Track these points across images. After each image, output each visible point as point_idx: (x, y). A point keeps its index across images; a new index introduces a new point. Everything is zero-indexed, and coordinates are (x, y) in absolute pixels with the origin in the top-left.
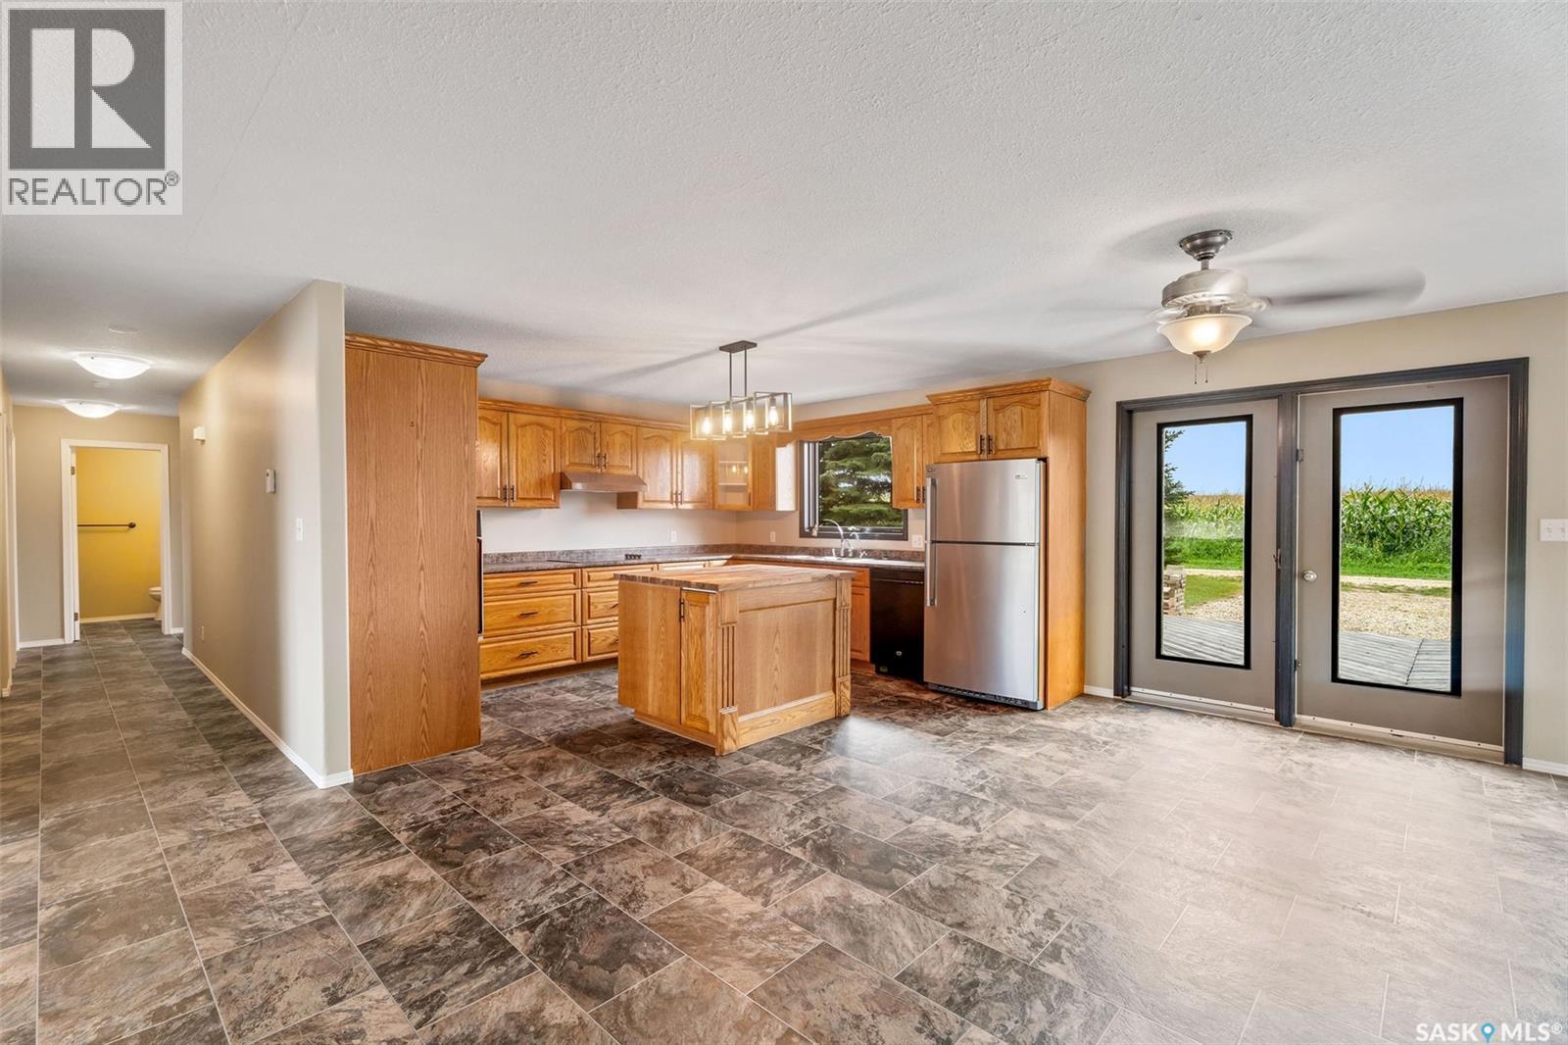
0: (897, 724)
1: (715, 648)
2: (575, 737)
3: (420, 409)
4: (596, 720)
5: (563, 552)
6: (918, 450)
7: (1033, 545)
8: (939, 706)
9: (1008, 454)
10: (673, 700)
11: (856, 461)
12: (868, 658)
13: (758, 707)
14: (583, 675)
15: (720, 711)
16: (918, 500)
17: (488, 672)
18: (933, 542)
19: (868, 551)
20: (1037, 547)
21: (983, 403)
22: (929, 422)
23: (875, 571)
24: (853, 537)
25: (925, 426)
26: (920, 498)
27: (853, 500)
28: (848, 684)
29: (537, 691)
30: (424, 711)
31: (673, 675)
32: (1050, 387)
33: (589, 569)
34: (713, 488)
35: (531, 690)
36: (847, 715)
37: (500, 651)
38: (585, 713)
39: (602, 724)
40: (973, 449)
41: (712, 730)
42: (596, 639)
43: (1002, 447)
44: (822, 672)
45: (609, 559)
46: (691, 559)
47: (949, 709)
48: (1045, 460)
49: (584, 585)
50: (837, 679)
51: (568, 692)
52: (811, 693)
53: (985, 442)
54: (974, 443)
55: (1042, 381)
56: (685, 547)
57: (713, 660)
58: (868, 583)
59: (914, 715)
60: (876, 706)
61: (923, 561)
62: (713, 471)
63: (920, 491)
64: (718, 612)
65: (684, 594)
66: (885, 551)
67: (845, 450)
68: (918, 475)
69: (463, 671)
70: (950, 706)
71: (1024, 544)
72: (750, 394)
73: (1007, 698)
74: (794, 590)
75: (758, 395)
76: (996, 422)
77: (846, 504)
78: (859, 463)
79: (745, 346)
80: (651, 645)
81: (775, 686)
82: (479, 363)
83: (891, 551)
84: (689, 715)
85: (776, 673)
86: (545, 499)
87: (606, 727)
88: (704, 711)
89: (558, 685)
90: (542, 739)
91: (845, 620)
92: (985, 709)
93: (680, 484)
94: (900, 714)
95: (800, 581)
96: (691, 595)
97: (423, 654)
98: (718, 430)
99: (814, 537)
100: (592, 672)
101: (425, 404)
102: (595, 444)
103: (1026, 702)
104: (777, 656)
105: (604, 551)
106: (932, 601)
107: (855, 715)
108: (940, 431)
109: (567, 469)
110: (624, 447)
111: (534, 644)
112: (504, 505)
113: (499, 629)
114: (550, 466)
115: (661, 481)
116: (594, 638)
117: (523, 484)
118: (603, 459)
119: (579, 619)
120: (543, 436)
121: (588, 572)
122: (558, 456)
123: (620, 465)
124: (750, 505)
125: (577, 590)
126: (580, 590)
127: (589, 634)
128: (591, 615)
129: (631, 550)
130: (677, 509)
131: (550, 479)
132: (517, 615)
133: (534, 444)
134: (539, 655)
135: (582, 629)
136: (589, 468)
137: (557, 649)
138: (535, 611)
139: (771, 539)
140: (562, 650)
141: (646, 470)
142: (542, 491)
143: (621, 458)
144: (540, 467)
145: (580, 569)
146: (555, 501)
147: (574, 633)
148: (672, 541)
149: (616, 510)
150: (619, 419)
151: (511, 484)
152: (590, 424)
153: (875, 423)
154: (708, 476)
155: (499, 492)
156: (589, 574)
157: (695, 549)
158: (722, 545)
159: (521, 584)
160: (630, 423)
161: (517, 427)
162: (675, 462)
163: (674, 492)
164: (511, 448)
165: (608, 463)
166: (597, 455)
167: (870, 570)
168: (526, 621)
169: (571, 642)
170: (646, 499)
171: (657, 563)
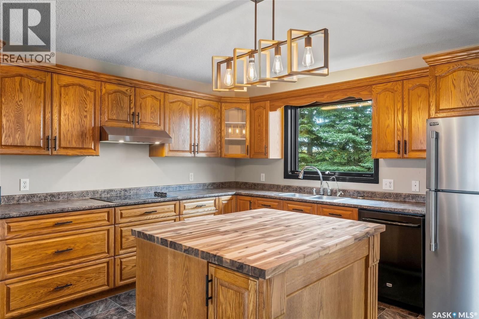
5: (105, 191)
6: (398, 110)
18: (436, 190)
24: (330, 180)
25: (406, 89)
33: (121, 208)
34: (220, 141)
42: (128, 266)
45: (142, 195)
49: (117, 222)
56: (200, 185)
62: (220, 129)
63: (401, 144)
66: (358, 192)
83: (364, 192)
86: (85, 148)
93: (197, 138)
99: (300, 179)
102: (130, 104)
109: (106, 124)
110: (154, 109)
111: (70, 276)
112: (47, 152)
113: (34, 267)
114: (91, 121)
115: (183, 136)
116: (126, 265)
117: (65, 135)
118: (137, 117)
119: (112, 251)
120: (84, 95)
121: (120, 210)
122: (98, 113)
123: (151, 122)
124: (248, 155)
125: (110, 226)
126: (113, 226)
127: (121, 262)
128: (123, 246)
129: (159, 188)
130: (195, 157)
131: (91, 132)
132: (52, 253)
133: (76, 101)
134: (74, 286)
135: (115, 259)
136: (125, 124)
137: (91, 279)
138: (70, 247)
139: (261, 179)
140: (96, 280)
141: (171, 127)
142: (83, 141)
143: (152, 117)
144: (82, 121)
145: (113, 209)
146: (95, 150)
147: (108, 263)
148: (190, 180)
149: (149, 157)
150: (151, 86)
151: (54, 135)
152: (127, 89)
153: (356, 90)
154: (217, 132)
155: (42, 142)
156: (122, 211)
157: (207, 185)
158: (225, 183)
159: (56, 224)
160: (159, 89)
161: (61, 87)
162: (194, 122)
163: (193, 144)
164: (55, 104)
165: (141, 120)
166: (131, 113)
167: (359, 210)
168: (61, 257)
169: (105, 270)
170: (171, 149)
171: (179, 200)
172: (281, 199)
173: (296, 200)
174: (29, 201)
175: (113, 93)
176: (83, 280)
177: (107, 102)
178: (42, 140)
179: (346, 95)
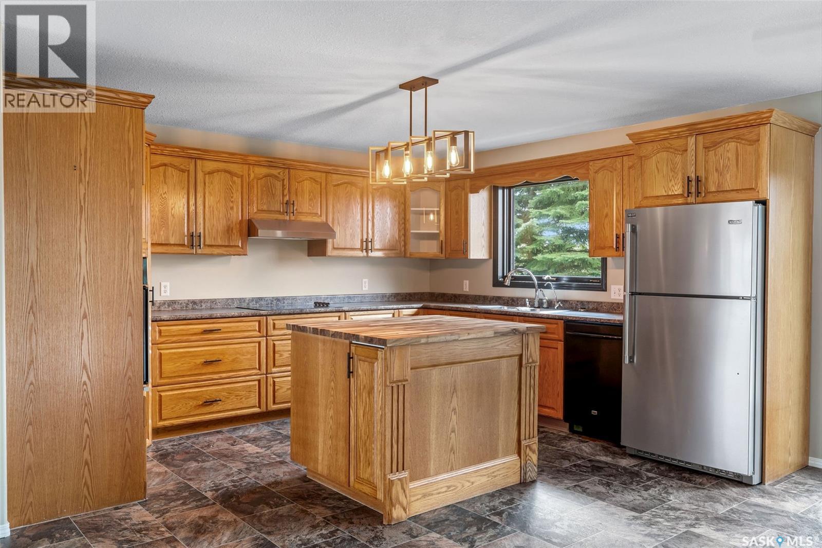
0: (588, 494)
1: (383, 408)
2: (242, 494)
3: (83, 153)
4: (268, 475)
5: (253, 299)
6: (617, 194)
7: (749, 298)
8: (637, 474)
9: (721, 196)
10: (342, 460)
11: (560, 210)
12: (560, 415)
13: (432, 472)
14: (268, 424)
15: (389, 477)
16: (617, 248)
17: (171, 419)
18: (632, 294)
19: (564, 302)
20: (753, 301)
21: (692, 140)
22: (631, 164)
23: (569, 324)
24: (548, 287)
25: (626, 168)
26: (620, 247)
27: (558, 249)
28: (535, 447)
29: (218, 440)
30: (87, 463)
31: (342, 434)
32: (772, 120)
33: (274, 317)
34: (405, 235)
35: (213, 438)
36: (534, 482)
37: (185, 398)
38: (259, 467)
39: (272, 480)
40: (679, 192)
41: (380, 496)
42: (281, 388)
43: (713, 189)
44: (506, 432)
45: (299, 306)
46: (380, 307)
47: (649, 479)
48: (764, 203)
49: (269, 334)
50: (523, 443)
51: (248, 441)
52: (494, 457)
53: (694, 183)
54: (680, 185)
55: (763, 113)
56: (377, 295)
57: (381, 421)
58: (562, 336)
59: (608, 485)
60: (566, 471)
61: (622, 313)
62: (405, 219)
63: (621, 238)
64: (387, 368)
65: (353, 348)
66: (582, 302)
67: (549, 198)
68: (617, 221)
69: (128, 423)
70: (650, 475)
71: (737, 298)
72: (430, 134)
73: (716, 470)
74: (473, 345)
75: (438, 134)
76: (706, 162)
77: (551, 252)
78: (563, 212)
79: (425, 82)
80: (322, 400)
81: (452, 449)
82: (146, 105)
83: (588, 302)
84: (357, 477)
85: (453, 434)
86: (232, 246)
87: (277, 483)
88: (372, 474)
89: (241, 434)
90: (209, 495)
91: (532, 377)
92: (690, 481)
93: (370, 232)
94: (593, 483)
95: (480, 335)
96: (359, 349)
97: (86, 405)
98: (398, 174)
99: (507, 286)
100: (276, 421)
101: (88, 148)
102: (283, 191)
103: (739, 476)
104: (454, 417)
105: (294, 298)
106: (631, 358)
107: (543, 481)
108: (642, 173)
109: (255, 217)
110: (313, 194)
111: (218, 392)
112: (191, 251)
113: (183, 376)
114: (237, 213)
115: (351, 229)
116: (279, 386)
117: (210, 231)
118: (292, 205)
119: (264, 367)
120: (231, 183)
121: (273, 320)
122: (246, 203)
123: (309, 212)
124: (442, 253)
125: (261, 338)
126: (265, 338)
127: (274, 382)
128: (276, 363)
129: (321, 298)
130: (367, 256)
131: (238, 226)
132: (200, 363)
133: (221, 191)
134: (223, 403)
135: (267, 377)
136: (277, 215)
137: (241, 397)
138: (219, 358)
139: (464, 288)
140: (246, 399)
141: (336, 218)
142: (229, 237)
143: (310, 205)
144: (227, 214)
145: (265, 317)
146: (242, 248)
147: (259, 381)
148: (364, 289)
149: (307, 257)
150: (309, 166)
151: (198, 231)
152: (279, 171)
153: (572, 167)
154: (399, 223)
155: (186, 239)
156: (275, 322)
157: (387, 296)
158: (415, 294)
159: (204, 331)
160: (319, 169)
161: (205, 174)
162: (366, 209)
163: (365, 240)
164: (199, 195)
165: (296, 210)
166: (285, 202)
167: (564, 322)
168: (210, 369)
169: (256, 390)
170: (335, 247)
171: (345, 311)
172: (478, 312)
173: (495, 312)
174: (170, 308)
175: (263, 177)
176: (232, 398)
177: (255, 189)
178: (186, 237)
179: (561, 174)
